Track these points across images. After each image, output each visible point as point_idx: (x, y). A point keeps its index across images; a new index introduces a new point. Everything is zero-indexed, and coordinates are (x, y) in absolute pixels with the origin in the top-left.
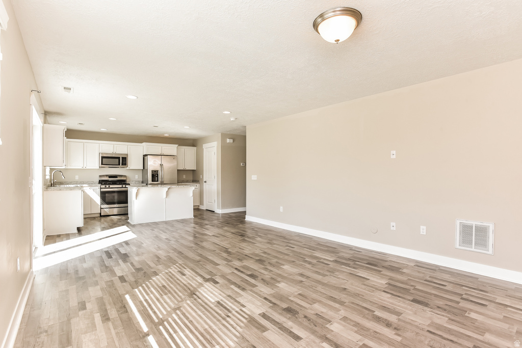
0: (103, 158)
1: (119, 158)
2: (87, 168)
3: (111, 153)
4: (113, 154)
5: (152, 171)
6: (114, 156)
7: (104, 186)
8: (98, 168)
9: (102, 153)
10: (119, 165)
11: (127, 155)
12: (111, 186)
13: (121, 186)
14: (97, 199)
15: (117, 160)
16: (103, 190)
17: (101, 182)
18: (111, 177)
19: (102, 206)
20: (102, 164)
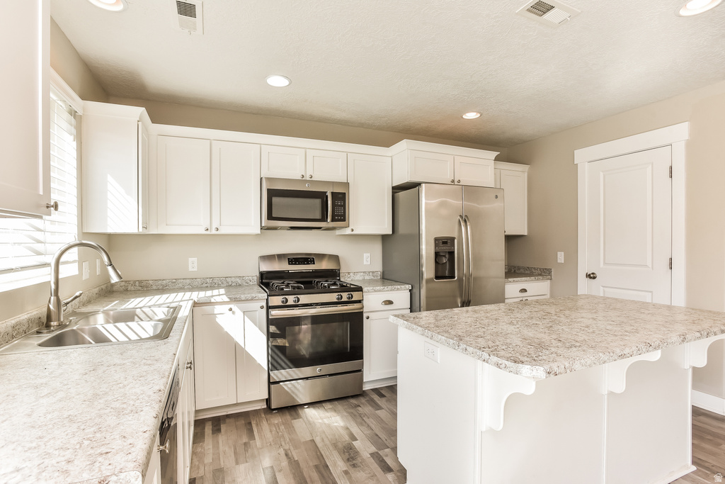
0: (272, 193)
1: (322, 196)
2: (223, 231)
3: (299, 177)
4: (303, 181)
5: (436, 240)
6: (306, 188)
7: (276, 300)
8: (258, 231)
9: (268, 179)
10: (324, 219)
11: (347, 185)
12: (304, 299)
13: (333, 297)
14: (257, 346)
15: (318, 202)
16: (275, 313)
17: (267, 280)
18: (294, 260)
19: (276, 375)
20: (270, 217)
